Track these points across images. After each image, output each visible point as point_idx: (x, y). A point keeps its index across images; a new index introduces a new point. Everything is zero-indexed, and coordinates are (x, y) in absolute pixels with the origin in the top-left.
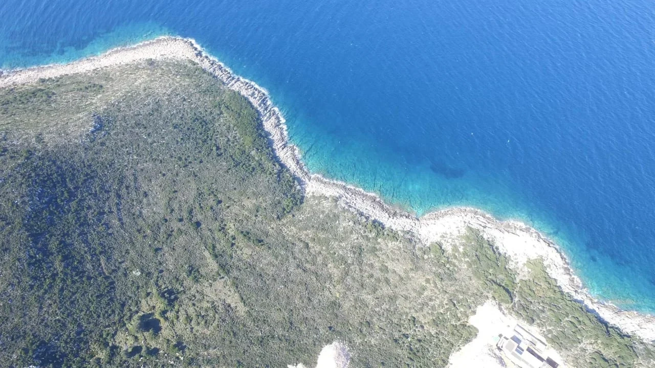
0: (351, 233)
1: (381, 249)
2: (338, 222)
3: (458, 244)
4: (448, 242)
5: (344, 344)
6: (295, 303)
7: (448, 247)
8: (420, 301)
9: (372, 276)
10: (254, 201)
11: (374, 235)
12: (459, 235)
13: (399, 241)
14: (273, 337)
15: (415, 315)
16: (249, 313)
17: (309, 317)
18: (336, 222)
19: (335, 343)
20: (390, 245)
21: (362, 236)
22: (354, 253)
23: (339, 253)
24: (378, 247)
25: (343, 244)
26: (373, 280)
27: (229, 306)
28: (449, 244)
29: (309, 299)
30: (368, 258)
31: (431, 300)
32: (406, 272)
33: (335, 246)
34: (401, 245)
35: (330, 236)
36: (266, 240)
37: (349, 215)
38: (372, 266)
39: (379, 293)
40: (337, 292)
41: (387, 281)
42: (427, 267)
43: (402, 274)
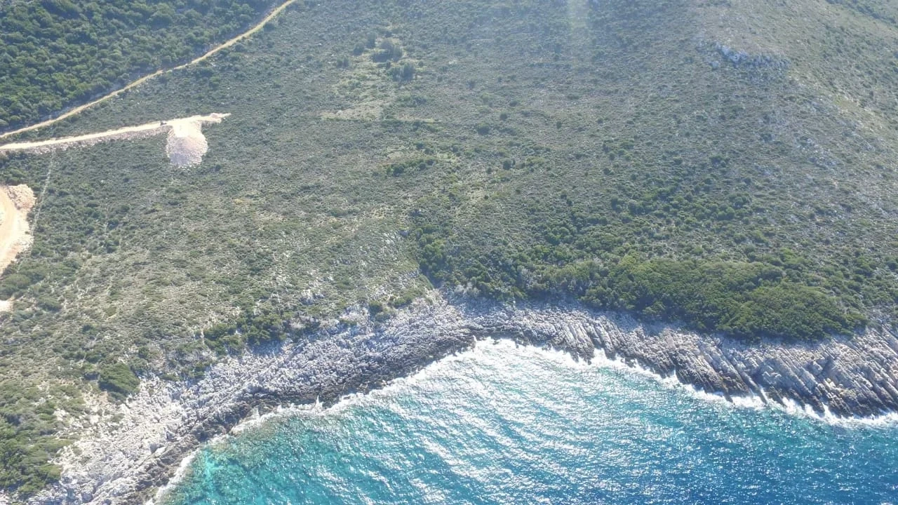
0: (293, 281)
1: (224, 298)
2: (331, 279)
3: (72, 420)
4: (99, 413)
5: (188, 167)
6: (282, 158)
7: (94, 401)
8: (111, 278)
9: (210, 252)
10: (474, 202)
11: (255, 310)
12: (76, 443)
13: (202, 336)
14: (270, 121)
15: (113, 255)
16: (317, 119)
17: (253, 161)
18: (334, 278)
19: (199, 161)
20: (215, 317)
21: (272, 291)
22: (261, 256)
23: (282, 237)
24: (232, 299)
25: (288, 255)
26: (203, 249)
27: (342, 109)
28: (95, 409)
29: (268, 172)
30: (234, 268)
31: (94, 291)
32: (159, 298)
33: (297, 243)
34: (192, 330)
35: (318, 248)
36: (392, 180)
37: (328, 310)
38: (219, 264)
39: (183, 242)
40: (242, 203)
41: (180, 264)
42: (123, 333)
43: (161, 290)
